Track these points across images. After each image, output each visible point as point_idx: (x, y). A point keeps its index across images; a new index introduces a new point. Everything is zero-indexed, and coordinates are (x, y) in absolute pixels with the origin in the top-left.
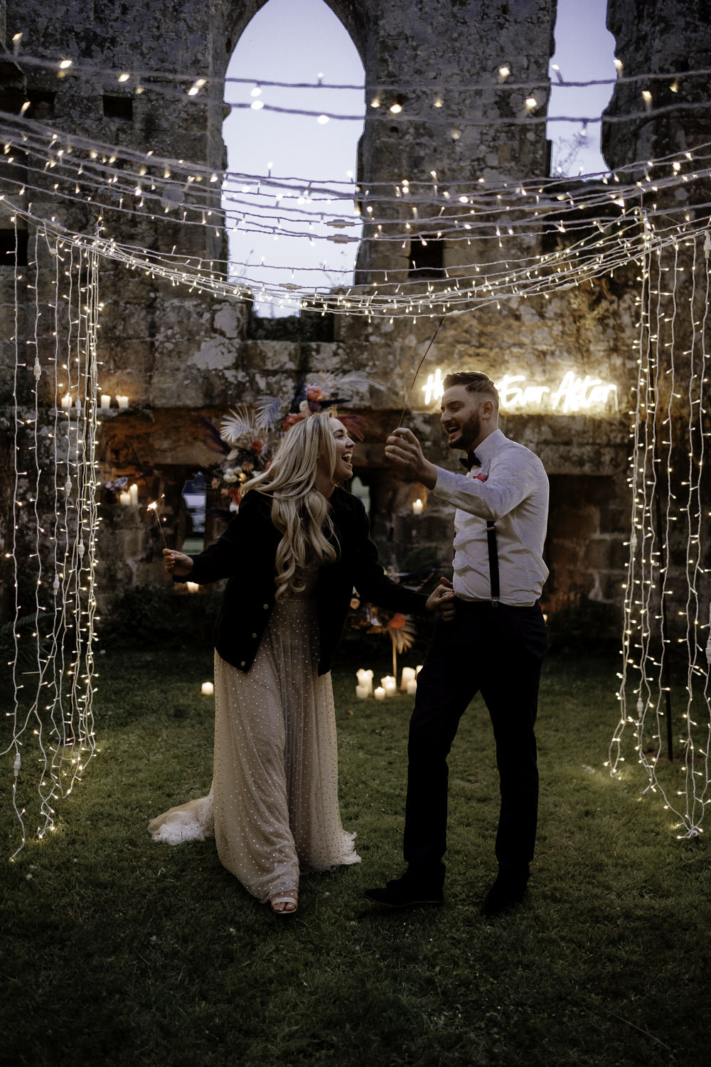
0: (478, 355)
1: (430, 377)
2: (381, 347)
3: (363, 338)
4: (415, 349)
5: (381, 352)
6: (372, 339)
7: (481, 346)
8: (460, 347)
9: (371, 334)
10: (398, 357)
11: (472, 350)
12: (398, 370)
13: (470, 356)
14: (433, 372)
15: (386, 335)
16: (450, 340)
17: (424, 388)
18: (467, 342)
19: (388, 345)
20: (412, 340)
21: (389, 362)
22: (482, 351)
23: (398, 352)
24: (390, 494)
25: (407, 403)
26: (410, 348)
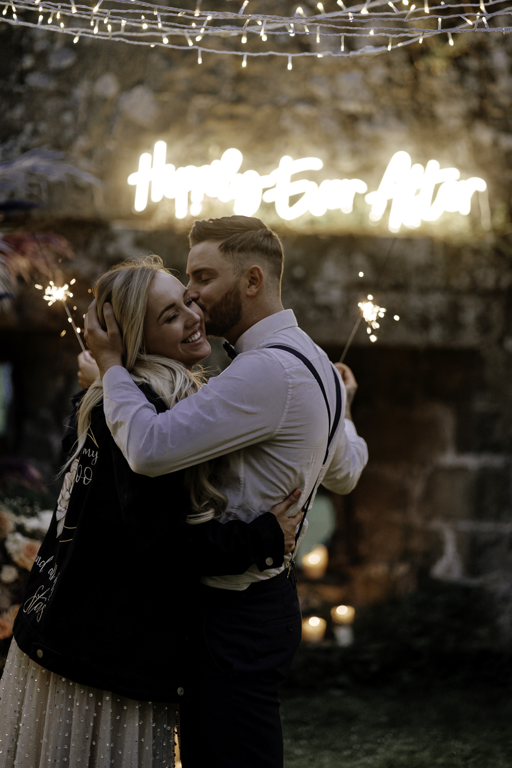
0: (232, 117)
1: (144, 158)
2: (49, 95)
3: (13, 77)
4: (115, 102)
5: (51, 105)
6: (34, 80)
7: (239, 100)
8: (201, 102)
9: (32, 70)
10: (82, 117)
11: (222, 109)
12: (82, 143)
13: (220, 118)
14: (150, 148)
15: (58, 74)
16: (181, 87)
17: (132, 180)
18: (212, 92)
19: (62, 94)
20: (108, 85)
21: (64, 127)
22: (242, 109)
23: (82, 107)
24: (60, 383)
25: (99, 205)
26: (104, 100)
